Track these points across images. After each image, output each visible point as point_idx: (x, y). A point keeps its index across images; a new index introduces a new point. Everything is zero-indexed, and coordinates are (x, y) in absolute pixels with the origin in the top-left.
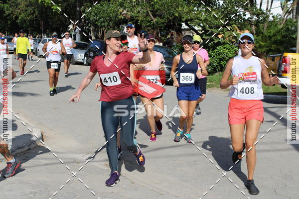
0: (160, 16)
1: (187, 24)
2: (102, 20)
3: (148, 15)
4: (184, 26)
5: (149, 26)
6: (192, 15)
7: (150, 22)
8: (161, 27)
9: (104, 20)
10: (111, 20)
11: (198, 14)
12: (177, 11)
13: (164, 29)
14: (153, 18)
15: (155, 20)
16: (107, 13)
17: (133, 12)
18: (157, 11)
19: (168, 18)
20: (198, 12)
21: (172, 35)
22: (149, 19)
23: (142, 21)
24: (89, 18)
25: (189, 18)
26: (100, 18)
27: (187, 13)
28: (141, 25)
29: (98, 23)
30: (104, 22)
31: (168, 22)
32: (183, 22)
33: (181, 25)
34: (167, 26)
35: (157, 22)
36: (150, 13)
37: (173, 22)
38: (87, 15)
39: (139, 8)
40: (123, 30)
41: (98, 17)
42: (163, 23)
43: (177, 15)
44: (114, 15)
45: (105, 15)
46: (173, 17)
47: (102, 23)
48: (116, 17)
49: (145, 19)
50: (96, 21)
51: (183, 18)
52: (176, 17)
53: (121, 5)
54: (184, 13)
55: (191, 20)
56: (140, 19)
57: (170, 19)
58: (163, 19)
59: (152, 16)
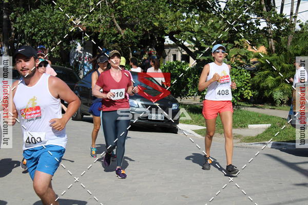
0: (132, 27)
1: (172, 38)
2: (42, 33)
3: (112, 25)
4: (168, 41)
5: (115, 42)
6: (180, 25)
7: (116, 35)
8: (133, 43)
9: (45, 34)
10: (56, 33)
11: (188, 23)
12: (157, 19)
13: (138, 46)
14: (121, 30)
15: (124, 32)
16: (50, 23)
17: (90, 21)
18: (126, 19)
19: (143, 30)
20: (189, 20)
21: (150, 54)
22: (114, 31)
23: (104, 34)
24: (23, 31)
25: (175, 29)
26: (40, 30)
27: (172, 22)
28: (103, 40)
29: (37, 39)
30: (45, 36)
31: (144, 36)
32: (166, 35)
33: (164, 40)
34: (142, 42)
35: (127, 36)
36: (115, 22)
37: (151, 36)
38: (20, 27)
39: (100, 16)
40: (76, 48)
41: (36, 30)
42: (136, 38)
43: (156, 24)
44: (61, 25)
45: (47, 25)
46: (151, 28)
47: (42, 37)
48: (64, 29)
49: (108, 32)
50: (33, 34)
51: (166, 29)
52: (155, 28)
53: (72, 11)
54: (168, 22)
55: (178, 32)
56: (101, 31)
57: (146, 31)
58: (135, 30)
59: (119, 27)
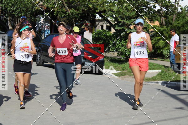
0: (75, 7)
1: (100, 15)
2: (19, 10)
3: (63, 6)
4: (98, 17)
5: (64, 17)
6: (106, 7)
7: (65, 13)
8: (76, 18)
9: (20, 11)
10: (27, 11)
11: (111, 6)
12: (91, 3)
13: (79, 20)
14: (68, 9)
15: (70, 11)
16: (24, 4)
17: (49, 3)
18: (72, 3)
19: (83, 10)
20: (111, 4)
22: (64, 10)
23: (58, 12)
24: (7, 9)
25: (103, 9)
26: (17, 9)
27: (101, 5)
28: (57, 16)
29: (16, 14)
30: (20, 12)
31: (83, 13)
32: (97, 13)
33: (95, 16)
34: (81, 17)
35: (72, 13)
36: (65, 4)
37: (88, 14)
38: (5, 6)
40: (40, 20)
41: (15, 8)
42: (78, 14)
43: (91, 6)
44: (31, 6)
45: (22, 6)
46: (87, 9)
47: (18, 13)
48: (32, 8)
49: (60, 10)
50: (13, 11)
51: (97, 9)
52: (90, 9)
54: (98, 5)
55: (104, 11)
56: (56, 10)
58: (78, 10)
59: (67, 8)
